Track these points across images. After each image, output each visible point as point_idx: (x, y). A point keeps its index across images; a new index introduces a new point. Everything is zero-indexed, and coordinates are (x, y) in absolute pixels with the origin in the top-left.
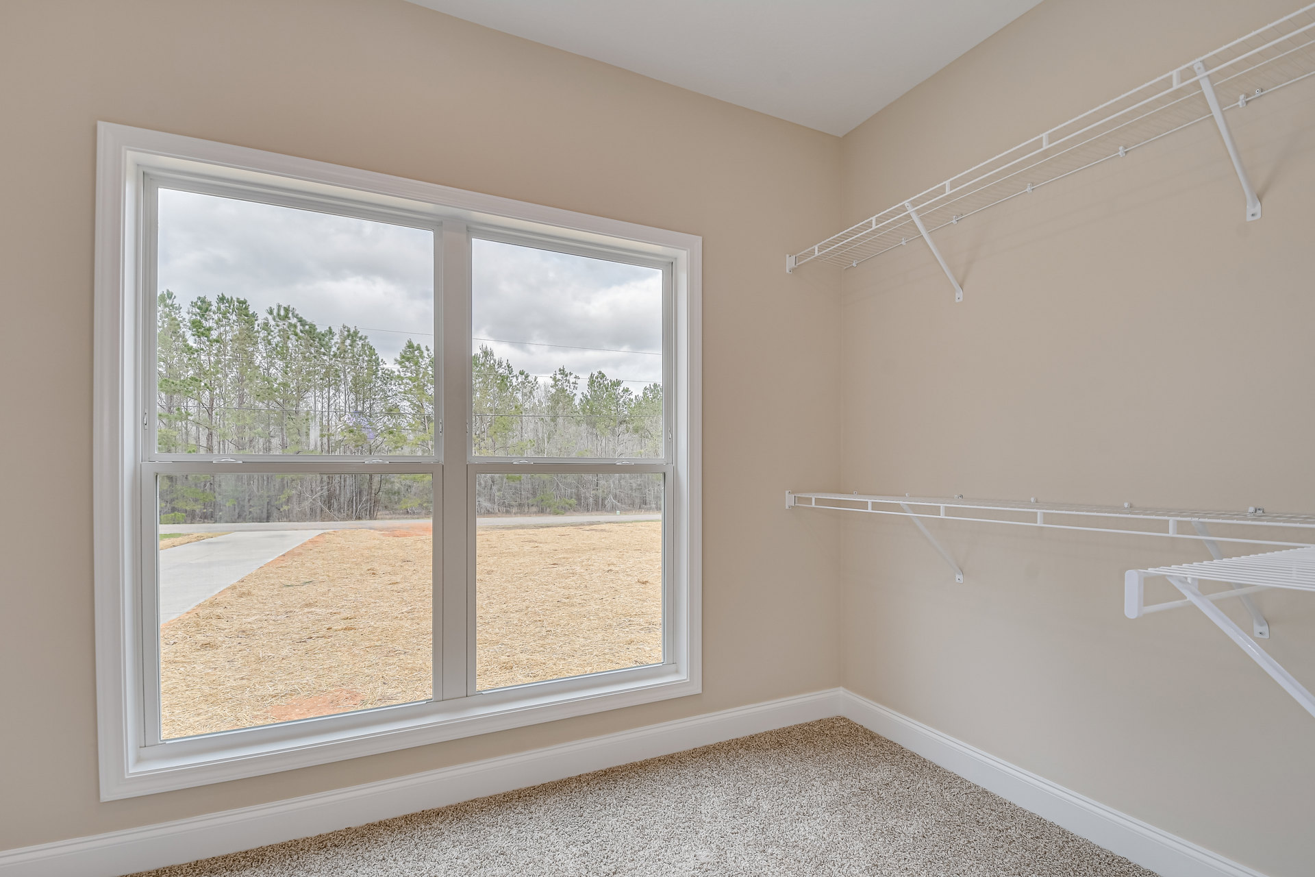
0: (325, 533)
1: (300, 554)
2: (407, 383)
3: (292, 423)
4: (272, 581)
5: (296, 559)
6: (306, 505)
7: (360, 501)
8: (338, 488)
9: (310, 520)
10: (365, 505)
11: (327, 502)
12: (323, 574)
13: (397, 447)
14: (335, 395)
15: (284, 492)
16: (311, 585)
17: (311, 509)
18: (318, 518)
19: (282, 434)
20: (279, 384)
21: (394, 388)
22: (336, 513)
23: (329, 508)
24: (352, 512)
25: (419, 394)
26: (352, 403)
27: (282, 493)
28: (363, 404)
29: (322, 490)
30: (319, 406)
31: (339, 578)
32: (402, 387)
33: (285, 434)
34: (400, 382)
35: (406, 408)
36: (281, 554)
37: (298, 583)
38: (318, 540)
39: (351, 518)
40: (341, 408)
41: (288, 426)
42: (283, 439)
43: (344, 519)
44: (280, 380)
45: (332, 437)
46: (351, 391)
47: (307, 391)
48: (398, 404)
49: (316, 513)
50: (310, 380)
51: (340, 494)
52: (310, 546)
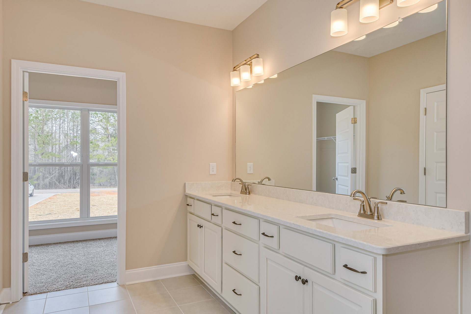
0: (57, 195)
1: (45, 203)
2: (99, 117)
3: (40, 138)
4: (33, 214)
5: (43, 205)
6: (47, 181)
7: (75, 179)
8: (64, 172)
9: (49, 189)
10: (78, 181)
11: (58, 179)
12: (56, 211)
13: (94, 150)
14: (63, 123)
15: (36, 174)
16: (50, 215)
17: (50, 183)
18: (53, 187)
19: (35, 143)
20: (33, 117)
21: (93, 119)
22: (63, 185)
23: (59, 183)
24: (71, 184)
25: (106, 122)
26: (71, 127)
27: (35, 175)
28: (77, 127)
29: (55, 173)
30: (54, 128)
31: (62, 212)
32: (97, 118)
33: (36, 143)
34: (96, 116)
35: (99, 129)
36: (36, 203)
37: (44, 214)
38: (53, 197)
39: (70, 188)
40: (66, 130)
41: (39, 140)
42: (35, 147)
43: (66, 188)
44: (34, 115)
45: (61, 145)
46: (71, 121)
47: (48, 121)
48: (96, 127)
49: (52, 185)
50: (49, 115)
51: (65, 175)
52: (50, 200)
